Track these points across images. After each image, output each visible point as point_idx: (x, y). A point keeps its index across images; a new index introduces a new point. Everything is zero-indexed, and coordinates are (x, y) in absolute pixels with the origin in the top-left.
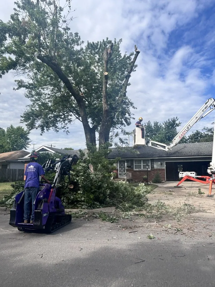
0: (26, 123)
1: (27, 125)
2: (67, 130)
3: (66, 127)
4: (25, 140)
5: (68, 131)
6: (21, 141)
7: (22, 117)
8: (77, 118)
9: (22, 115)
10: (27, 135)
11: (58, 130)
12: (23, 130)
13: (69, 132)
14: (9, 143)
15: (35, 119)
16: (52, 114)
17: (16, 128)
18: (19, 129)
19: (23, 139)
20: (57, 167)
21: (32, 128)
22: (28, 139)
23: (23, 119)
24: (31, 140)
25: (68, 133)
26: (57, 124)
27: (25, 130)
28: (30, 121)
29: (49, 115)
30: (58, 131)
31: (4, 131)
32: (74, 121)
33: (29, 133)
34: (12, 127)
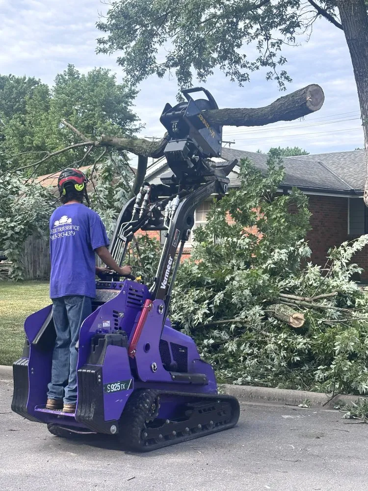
0: (121, 54)
1: (121, 62)
2: (279, 69)
3: (275, 60)
4: (120, 123)
5: (284, 73)
6: (105, 129)
7: (101, 27)
8: (321, 12)
9: (104, 21)
10: (126, 103)
11: (242, 71)
12: (111, 84)
13: (287, 78)
14: (65, 137)
15: (152, 34)
16: (215, 7)
17: (86, 75)
18: (98, 78)
19: (114, 119)
20: (168, 217)
21: (144, 73)
22: (132, 118)
23: (106, 35)
24: (142, 122)
25: (286, 82)
26: (239, 46)
27: (119, 82)
28: (133, 44)
29: (203, 10)
30: (243, 78)
31: (44, 92)
32: (310, 28)
33: (132, 94)
34: (71, 73)
